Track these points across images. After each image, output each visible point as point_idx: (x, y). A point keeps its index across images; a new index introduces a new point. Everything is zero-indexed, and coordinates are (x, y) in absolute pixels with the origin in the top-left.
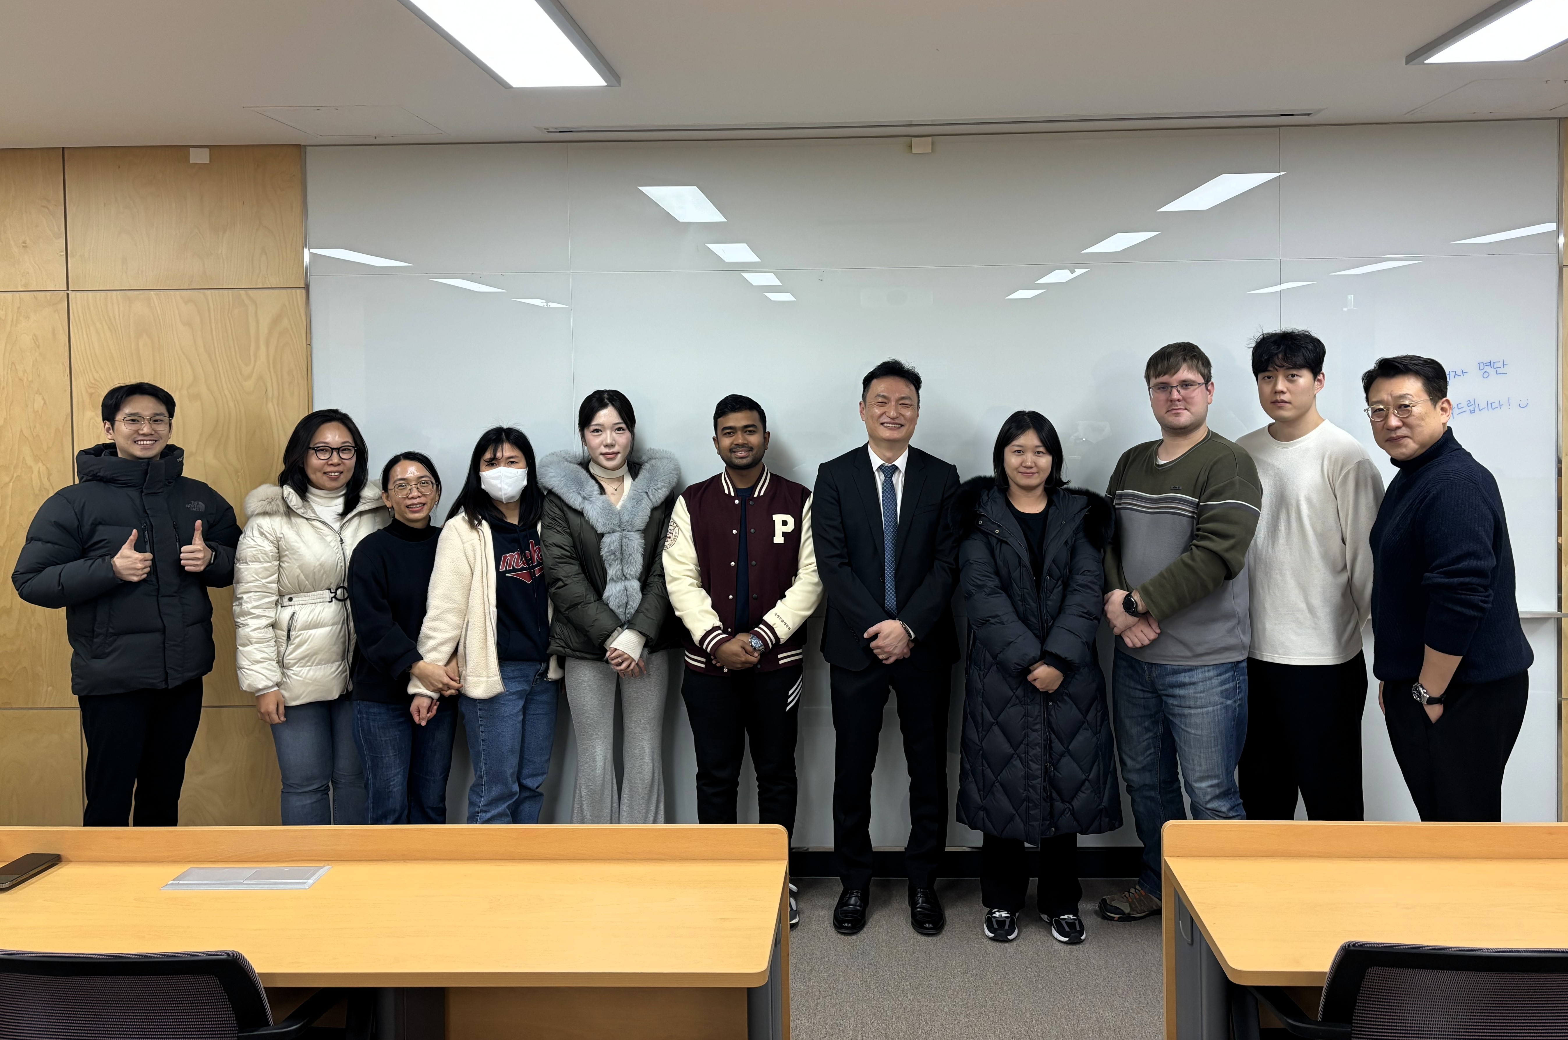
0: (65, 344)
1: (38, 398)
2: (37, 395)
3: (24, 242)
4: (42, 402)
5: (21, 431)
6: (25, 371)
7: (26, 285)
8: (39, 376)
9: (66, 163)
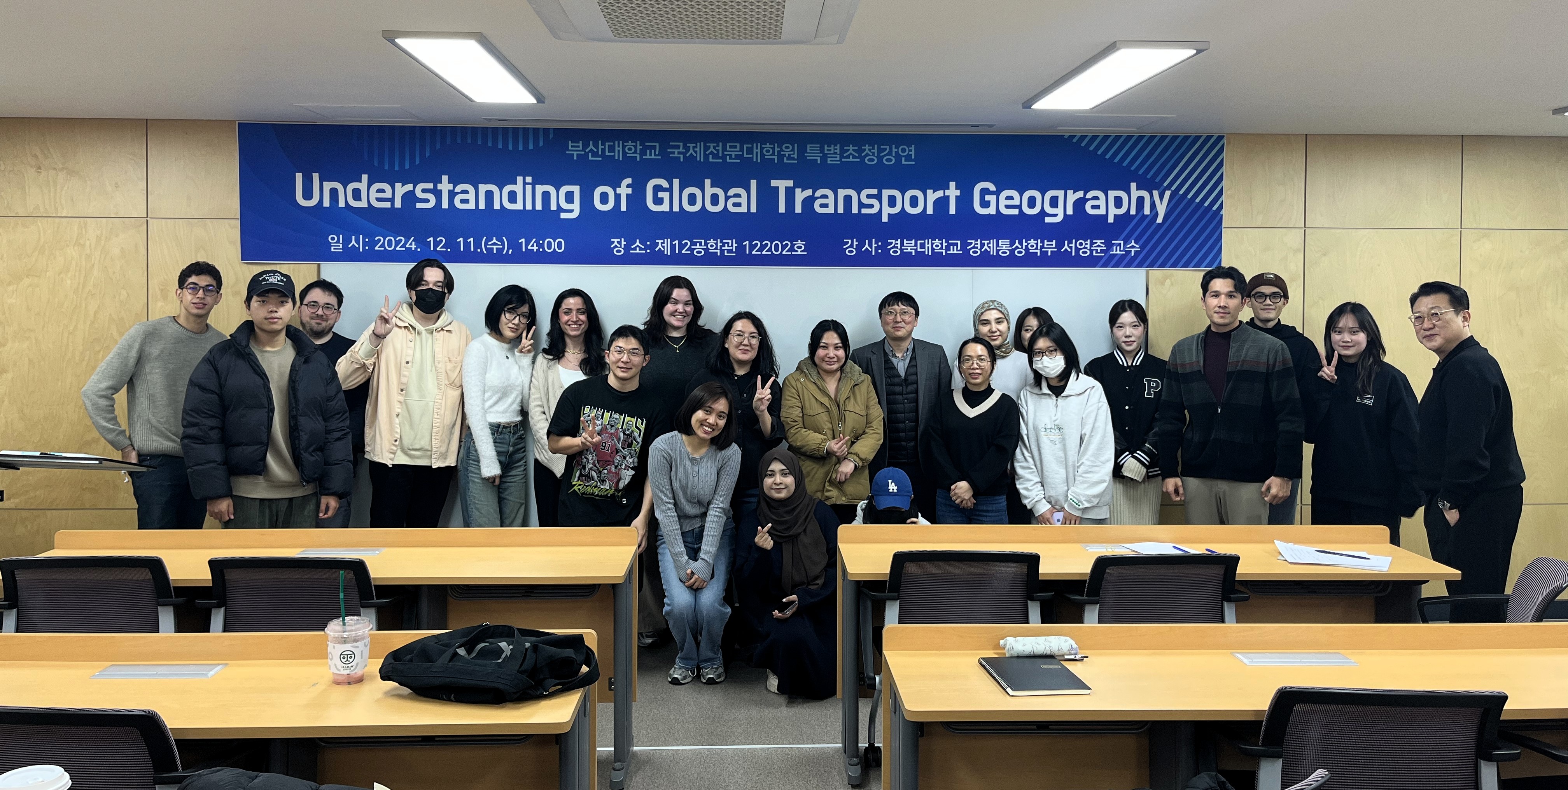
0: (144, 255)
1: (124, 292)
2: (122, 290)
3: (116, 183)
4: (126, 295)
5: (110, 315)
6: (114, 273)
7: (116, 213)
8: (125, 277)
9: (148, 129)
